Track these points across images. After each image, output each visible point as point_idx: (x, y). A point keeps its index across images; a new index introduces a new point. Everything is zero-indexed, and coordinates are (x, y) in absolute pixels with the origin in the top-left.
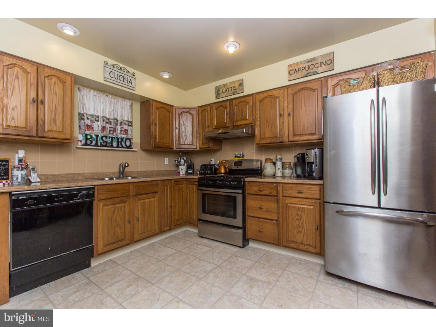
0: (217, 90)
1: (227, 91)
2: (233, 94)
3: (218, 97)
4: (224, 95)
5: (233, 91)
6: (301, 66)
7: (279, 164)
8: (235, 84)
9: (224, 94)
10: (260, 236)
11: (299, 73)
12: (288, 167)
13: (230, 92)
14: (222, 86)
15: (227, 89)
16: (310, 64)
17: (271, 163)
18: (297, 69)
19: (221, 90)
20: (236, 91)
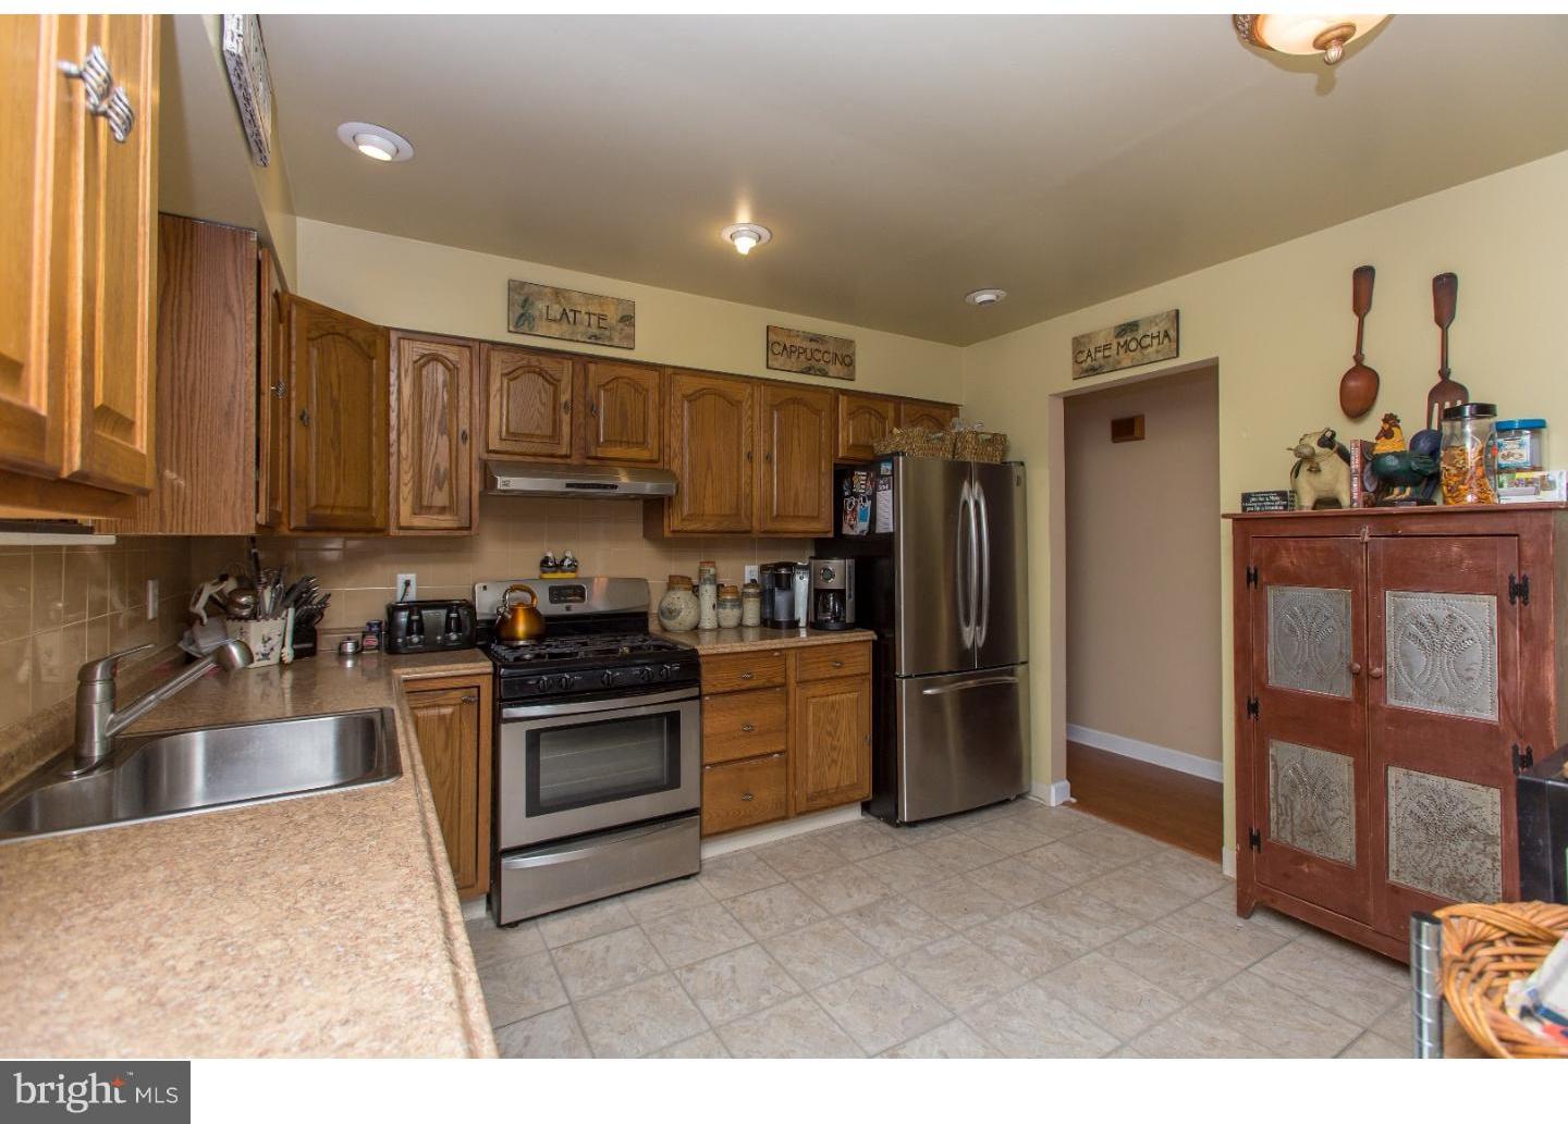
0: (519, 299)
1: (571, 320)
2: (593, 341)
3: (525, 328)
4: (555, 329)
5: (594, 330)
6: (798, 342)
7: (708, 592)
8: (605, 308)
9: (554, 326)
10: (743, 813)
11: (793, 359)
12: (731, 601)
13: (581, 329)
14: (546, 290)
15: (571, 315)
16: (814, 346)
17: (686, 589)
18: (788, 346)
19: (541, 305)
20: (607, 333)
